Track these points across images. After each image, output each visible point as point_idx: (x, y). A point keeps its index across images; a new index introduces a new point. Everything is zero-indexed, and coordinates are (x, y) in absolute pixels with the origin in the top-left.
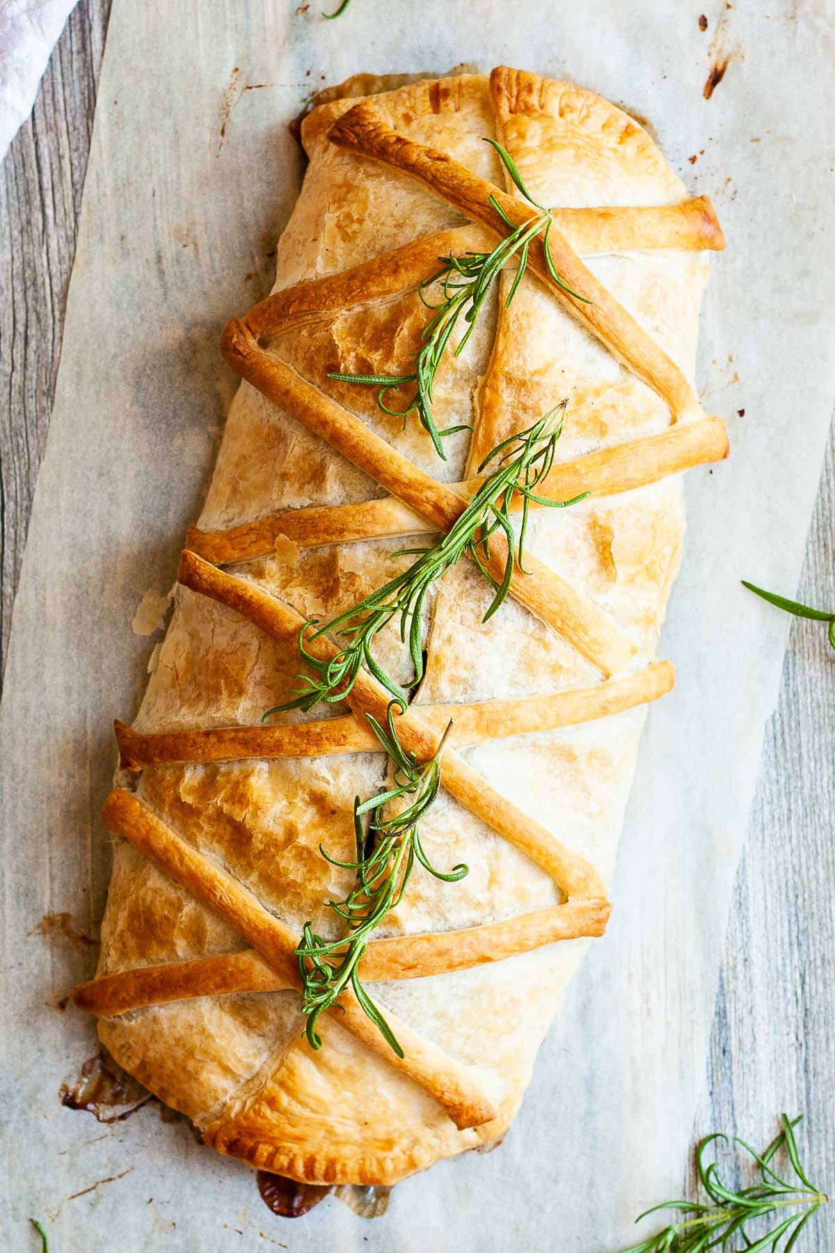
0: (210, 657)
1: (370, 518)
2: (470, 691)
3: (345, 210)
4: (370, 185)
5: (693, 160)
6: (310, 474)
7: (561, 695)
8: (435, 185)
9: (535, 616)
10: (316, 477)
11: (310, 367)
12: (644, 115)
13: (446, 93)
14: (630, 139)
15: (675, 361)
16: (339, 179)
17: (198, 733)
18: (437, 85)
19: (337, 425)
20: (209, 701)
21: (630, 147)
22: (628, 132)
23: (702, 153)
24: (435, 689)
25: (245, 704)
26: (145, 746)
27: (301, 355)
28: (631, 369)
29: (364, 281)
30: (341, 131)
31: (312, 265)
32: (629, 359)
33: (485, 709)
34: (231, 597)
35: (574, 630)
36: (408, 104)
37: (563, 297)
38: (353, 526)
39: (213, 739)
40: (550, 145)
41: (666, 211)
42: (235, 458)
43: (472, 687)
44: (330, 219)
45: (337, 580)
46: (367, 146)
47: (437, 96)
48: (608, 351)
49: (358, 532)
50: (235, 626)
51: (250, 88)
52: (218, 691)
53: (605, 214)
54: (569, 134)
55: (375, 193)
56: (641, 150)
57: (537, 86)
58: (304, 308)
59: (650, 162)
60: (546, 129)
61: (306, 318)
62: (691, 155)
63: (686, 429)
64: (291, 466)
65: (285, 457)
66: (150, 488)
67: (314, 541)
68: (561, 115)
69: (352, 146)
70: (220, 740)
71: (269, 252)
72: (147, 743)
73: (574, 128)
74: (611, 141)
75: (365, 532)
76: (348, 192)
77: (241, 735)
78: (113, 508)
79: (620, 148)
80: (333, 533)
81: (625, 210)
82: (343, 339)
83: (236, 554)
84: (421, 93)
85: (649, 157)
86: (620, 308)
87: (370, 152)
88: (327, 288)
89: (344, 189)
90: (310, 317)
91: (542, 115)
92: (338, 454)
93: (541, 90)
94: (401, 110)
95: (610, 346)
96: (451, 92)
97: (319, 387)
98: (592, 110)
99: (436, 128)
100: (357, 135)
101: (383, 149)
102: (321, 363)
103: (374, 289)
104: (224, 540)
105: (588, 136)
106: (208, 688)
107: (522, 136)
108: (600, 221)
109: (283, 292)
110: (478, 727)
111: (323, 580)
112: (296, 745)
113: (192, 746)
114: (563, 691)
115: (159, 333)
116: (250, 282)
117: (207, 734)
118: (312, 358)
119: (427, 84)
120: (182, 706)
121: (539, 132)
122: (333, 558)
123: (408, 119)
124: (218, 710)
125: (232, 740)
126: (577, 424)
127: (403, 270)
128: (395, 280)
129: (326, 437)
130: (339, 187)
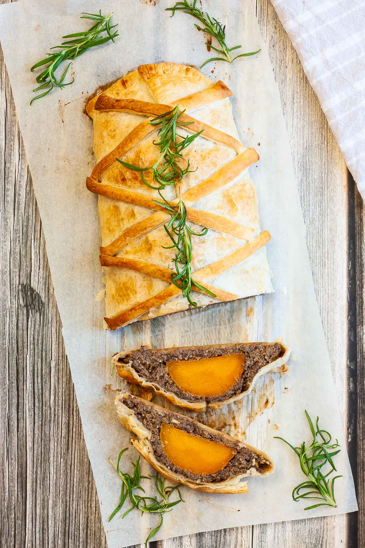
0: (122, 285)
1: (153, 221)
2: (205, 263)
3: (109, 129)
4: (113, 118)
5: (212, 72)
6: (130, 215)
7: (235, 253)
8: (133, 110)
9: (217, 231)
10: (133, 215)
11: (117, 181)
12: (192, 64)
13: (126, 81)
14: (189, 72)
15: (230, 135)
16: (103, 121)
17: (129, 311)
18: (123, 80)
19: (132, 196)
20: (127, 299)
21: (190, 75)
22: (187, 70)
23: (215, 68)
24: (194, 266)
25: (138, 295)
26: (115, 322)
27: (112, 179)
28: (217, 143)
29: (122, 148)
30: (98, 105)
31: (105, 150)
32: (215, 140)
33: (212, 266)
34: (120, 263)
35: (231, 231)
36: (116, 89)
37: (186, 128)
38: (148, 225)
39: (133, 311)
40: (164, 84)
41: (208, 90)
42: (106, 221)
43: (206, 261)
44: (105, 134)
45: (151, 245)
46: (108, 107)
47: (124, 83)
48: (207, 140)
49: (151, 227)
50: (125, 272)
51: (66, 105)
52: (129, 295)
53: (190, 98)
54: (169, 78)
55: (116, 120)
56: (194, 74)
57: (153, 67)
58: (107, 164)
59: (198, 77)
60: (161, 79)
61: (110, 167)
62: (211, 71)
63: (242, 155)
64: (123, 215)
65: (120, 214)
66: (84, 241)
67: (139, 235)
68: (164, 73)
69: (103, 109)
70: (136, 310)
71: (92, 153)
72: (115, 320)
73: (169, 75)
74: (183, 75)
75: (153, 226)
76: (107, 123)
77: (141, 306)
78: (74, 252)
79: (187, 76)
80: (143, 230)
81: (195, 94)
82: (123, 169)
83: (117, 249)
84: (119, 83)
85: (197, 75)
86: (205, 125)
87: (109, 108)
88: (112, 155)
89: (106, 123)
90: (111, 166)
91: (158, 76)
92: (136, 205)
93: (155, 68)
94: (115, 92)
95: (207, 138)
96: (128, 80)
97: (122, 187)
98: (174, 68)
99: (128, 93)
100: (103, 105)
101: (113, 105)
102: (119, 179)
103: (127, 149)
104: (112, 247)
105: (175, 76)
106: (125, 295)
107: (155, 85)
108: (189, 100)
109: (99, 163)
110: (212, 273)
111: (146, 246)
112: (158, 302)
113: (128, 316)
114: (235, 252)
115: (67, 192)
116: (90, 165)
117: (131, 310)
118: (116, 178)
119: (119, 81)
120: (119, 304)
121: (159, 81)
122: (147, 238)
123: (118, 94)
124: (132, 301)
125: (139, 308)
126: (207, 166)
127: (133, 140)
128: (132, 144)
129: (130, 201)
130: (104, 123)
